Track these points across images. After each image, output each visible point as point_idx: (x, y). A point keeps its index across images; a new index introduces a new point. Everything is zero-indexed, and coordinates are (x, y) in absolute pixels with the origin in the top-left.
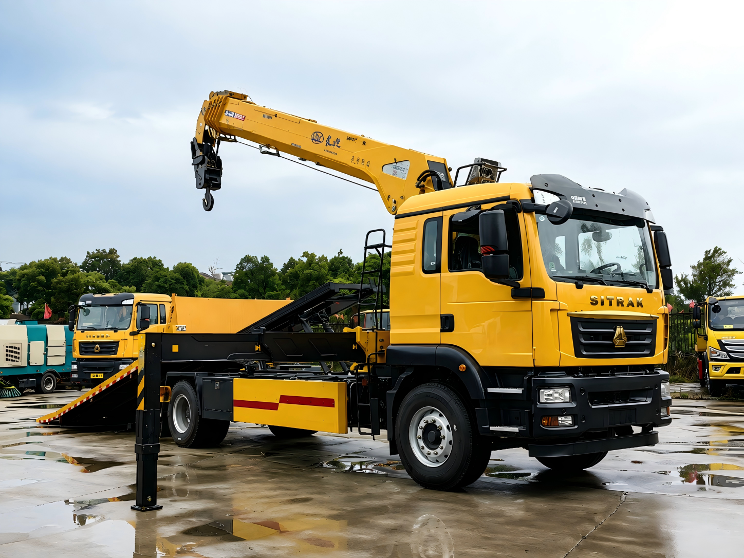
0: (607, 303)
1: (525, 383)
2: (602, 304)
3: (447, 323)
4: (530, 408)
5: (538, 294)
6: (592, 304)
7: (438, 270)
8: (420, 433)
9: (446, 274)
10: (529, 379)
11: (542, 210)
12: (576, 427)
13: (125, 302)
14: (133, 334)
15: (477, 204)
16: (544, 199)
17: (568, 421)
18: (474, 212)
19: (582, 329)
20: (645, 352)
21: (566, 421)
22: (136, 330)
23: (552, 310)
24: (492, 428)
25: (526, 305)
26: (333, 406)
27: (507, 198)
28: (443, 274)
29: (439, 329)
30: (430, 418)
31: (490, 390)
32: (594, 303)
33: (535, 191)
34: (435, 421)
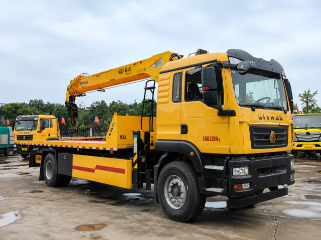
0: (266, 118)
1: (225, 163)
2: (264, 119)
3: (184, 129)
4: (227, 179)
5: (232, 113)
6: (260, 119)
7: (180, 101)
8: (170, 189)
9: (183, 102)
10: (227, 162)
11: (234, 68)
12: (252, 189)
13: (35, 119)
14: (38, 132)
15: (200, 65)
16: (234, 61)
17: (248, 185)
18: (199, 69)
19: (254, 133)
20: (283, 145)
21: (246, 186)
22: (40, 130)
23: (240, 122)
24: (207, 189)
25: (226, 119)
26: (124, 173)
27: (216, 61)
28: (182, 103)
29: (180, 132)
30: (175, 181)
31: (206, 167)
32: (261, 118)
33: (230, 58)
34: (177, 183)
